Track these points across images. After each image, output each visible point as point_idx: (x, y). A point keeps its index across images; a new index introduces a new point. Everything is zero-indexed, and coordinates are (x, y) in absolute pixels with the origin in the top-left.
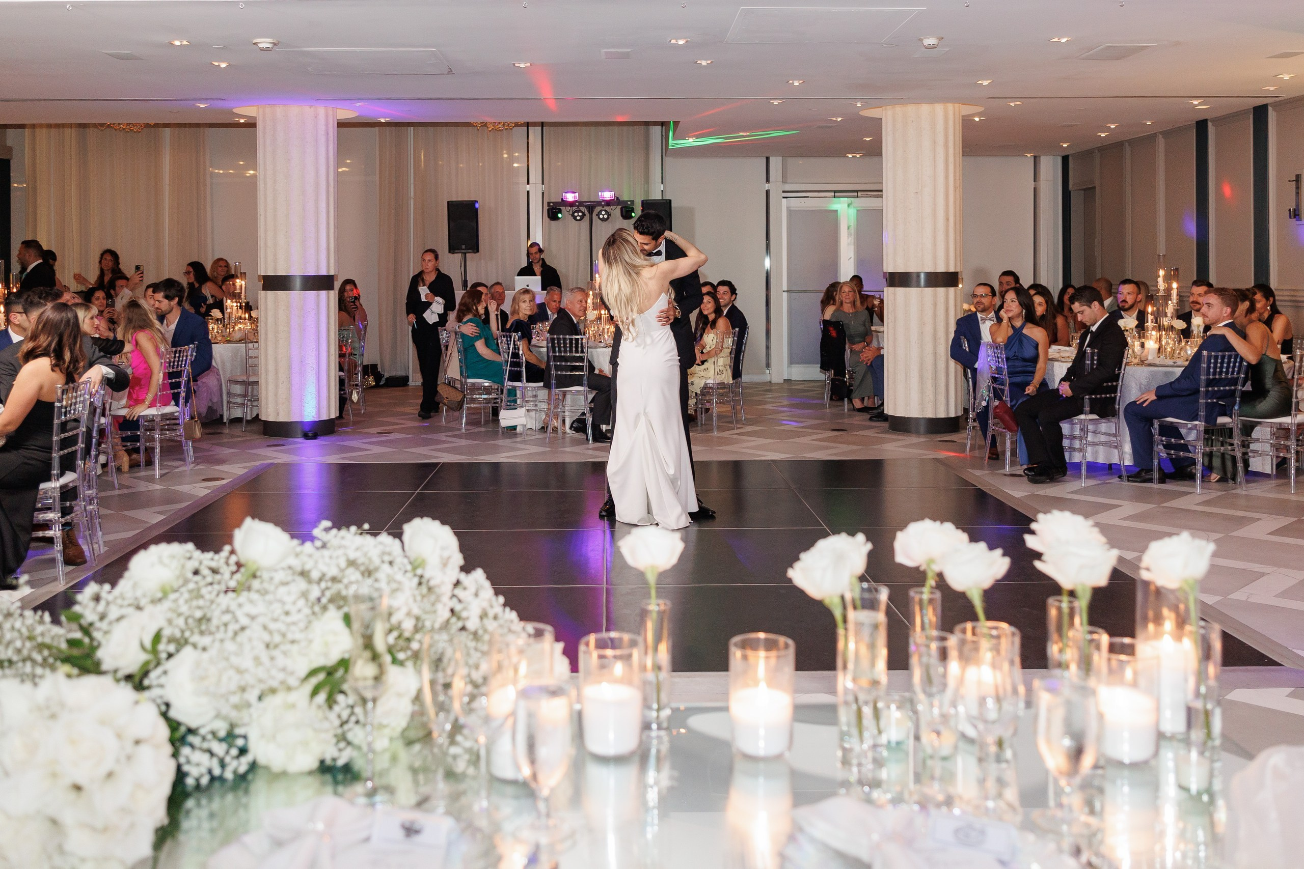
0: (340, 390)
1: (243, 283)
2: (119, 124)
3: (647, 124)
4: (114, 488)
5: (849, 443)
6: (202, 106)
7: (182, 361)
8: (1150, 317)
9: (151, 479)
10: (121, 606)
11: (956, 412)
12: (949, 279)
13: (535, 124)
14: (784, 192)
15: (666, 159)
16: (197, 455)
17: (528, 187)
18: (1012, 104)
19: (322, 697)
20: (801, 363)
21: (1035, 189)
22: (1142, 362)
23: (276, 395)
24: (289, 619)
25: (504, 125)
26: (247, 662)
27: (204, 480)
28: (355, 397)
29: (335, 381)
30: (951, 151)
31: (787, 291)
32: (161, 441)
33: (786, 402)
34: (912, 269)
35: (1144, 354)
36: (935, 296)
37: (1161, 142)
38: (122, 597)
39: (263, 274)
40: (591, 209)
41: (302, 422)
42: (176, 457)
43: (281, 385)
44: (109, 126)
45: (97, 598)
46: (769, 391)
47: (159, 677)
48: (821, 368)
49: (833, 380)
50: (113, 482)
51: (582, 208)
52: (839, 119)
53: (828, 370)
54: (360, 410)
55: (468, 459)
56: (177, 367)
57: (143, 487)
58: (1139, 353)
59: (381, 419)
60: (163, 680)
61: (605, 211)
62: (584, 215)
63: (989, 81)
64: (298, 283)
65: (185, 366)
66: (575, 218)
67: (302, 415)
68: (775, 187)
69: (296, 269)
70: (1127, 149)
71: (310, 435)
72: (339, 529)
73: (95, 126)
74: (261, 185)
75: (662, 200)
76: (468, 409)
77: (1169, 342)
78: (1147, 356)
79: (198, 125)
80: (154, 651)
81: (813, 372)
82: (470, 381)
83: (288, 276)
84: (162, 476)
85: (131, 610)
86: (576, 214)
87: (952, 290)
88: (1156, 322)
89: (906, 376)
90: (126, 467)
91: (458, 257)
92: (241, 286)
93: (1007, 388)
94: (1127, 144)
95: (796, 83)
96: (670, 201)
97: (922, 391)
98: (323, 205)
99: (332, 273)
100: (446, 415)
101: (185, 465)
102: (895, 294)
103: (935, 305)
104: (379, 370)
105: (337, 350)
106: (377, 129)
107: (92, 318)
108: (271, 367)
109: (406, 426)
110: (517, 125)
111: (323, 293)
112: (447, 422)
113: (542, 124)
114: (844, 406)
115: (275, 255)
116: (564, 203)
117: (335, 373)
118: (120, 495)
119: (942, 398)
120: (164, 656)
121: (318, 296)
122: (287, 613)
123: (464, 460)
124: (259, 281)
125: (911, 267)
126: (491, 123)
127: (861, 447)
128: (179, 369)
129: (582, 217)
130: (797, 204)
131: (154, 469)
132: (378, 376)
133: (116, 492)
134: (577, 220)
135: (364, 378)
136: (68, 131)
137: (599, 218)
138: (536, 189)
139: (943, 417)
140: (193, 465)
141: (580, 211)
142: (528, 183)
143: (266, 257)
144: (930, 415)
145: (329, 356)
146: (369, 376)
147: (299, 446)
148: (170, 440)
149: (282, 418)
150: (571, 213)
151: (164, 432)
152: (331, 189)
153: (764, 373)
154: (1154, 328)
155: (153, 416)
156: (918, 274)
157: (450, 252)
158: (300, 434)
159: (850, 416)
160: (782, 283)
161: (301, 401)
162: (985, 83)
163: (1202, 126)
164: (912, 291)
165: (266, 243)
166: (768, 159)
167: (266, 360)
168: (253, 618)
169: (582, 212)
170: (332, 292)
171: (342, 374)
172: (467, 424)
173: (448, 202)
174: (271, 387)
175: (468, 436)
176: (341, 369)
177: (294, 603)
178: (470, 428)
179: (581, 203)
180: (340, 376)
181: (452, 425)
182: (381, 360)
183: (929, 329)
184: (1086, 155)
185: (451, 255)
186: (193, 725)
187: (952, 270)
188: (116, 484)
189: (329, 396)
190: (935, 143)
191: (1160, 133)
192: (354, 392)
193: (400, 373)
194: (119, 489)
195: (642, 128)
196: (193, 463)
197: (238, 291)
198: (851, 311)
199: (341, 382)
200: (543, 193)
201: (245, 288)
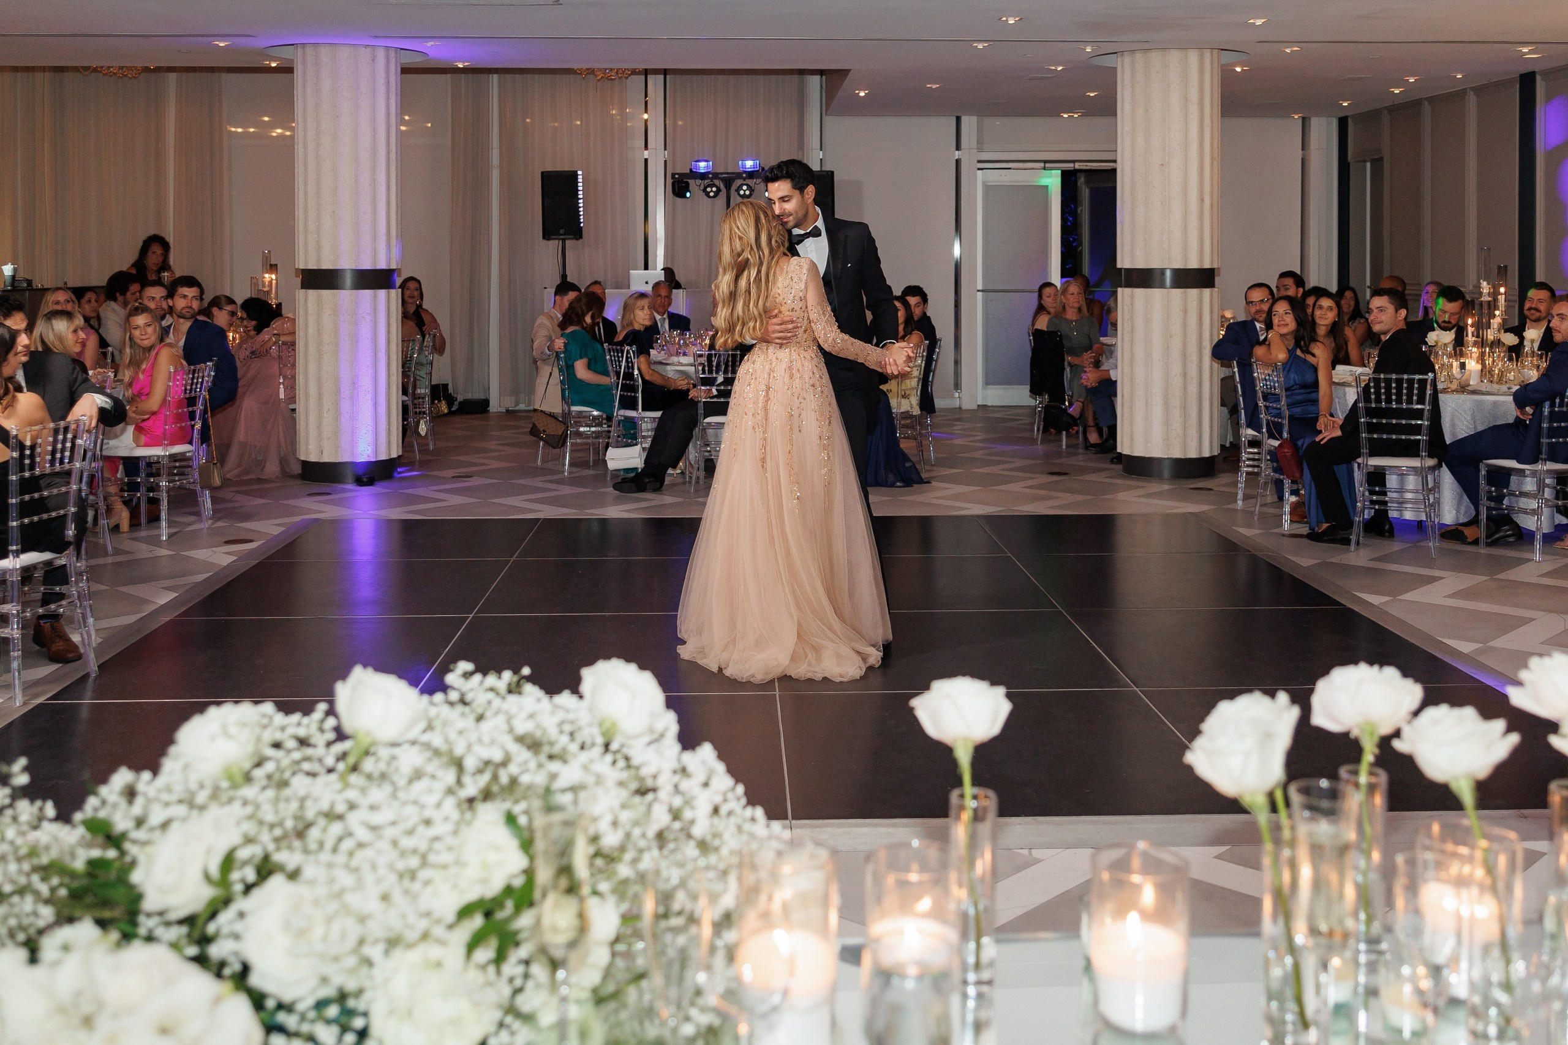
0: (404, 419)
1: (273, 277)
2: (109, 67)
3: (802, 72)
4: (106, 554)
5: (1073, 492)
6: (222, 44)
7: (197, 383)
8: (1470, 330)
9: (156, 541)
10: (167, 804)
11: (1211, 450)
12: (1203, 278)
13: (656, 72)
14: (979, 162)
15: (825, 118)
16: (217, 507)
17: (646, 154)
18: (1288, 51)
19: (485, 954)
20: (1001, 384)
21: (1303, 160)
22: (1463, 388)
23: (319, 426)
24: (432, 832)
25: (617, 73)
26: (372, 905)
27: (228, 542)
28: (423, 429)
29: (397, 409)
30: (1207, 110)
31: (982, 291)
32: (169, 490)
33: (980, 436)
34: (1155, 264)
35: (1464, 377)
36: (1185, 300)
37: (1472, 100)
38: (168, 789)
39: (302, 267)
40: (728, 181)
41: (354, 464)
42: (187, 510)
43: (325, 415)
44: (95, 70)
45: (130, 793)
46: (959, 419)
47: (231, 922)
48: (1031, 391)
49: (1046, 409)
50: (105, 545)
51: (717, 182)
52: (1060, 68)
53: (1040, 394)
54: (428, 445)
55: (574, 514)
56: (190, 392)
57: (143, 550)
58: (1458, 376)
59: (457, 458)
60: (238, 927)
61: (747, 185)
62: (719, 190)
63: (1263, 20)
64: (348, 280)
65: (200, 391)
66: (707, 194)
67: (353, 454)
68: (968, 156)
69: (346, 262)
70: (1427, 110)
71: (365, 480)
72: (485, 674)
73: (76, 69)
74: (299, 150)
75: (821, 171)
76: (572, 445)
77: (1498, 362)
78: (1468, 380)
79: (212, 70)
80: (223, 881)
81: (1019, 396)
82: (575, 408)
83: (337, 270)
84: (170, 536)
85: (181, 810)
86: (709, 189)
87: (1207, 292)
88: (1478, 336)
89: (1147, 404)
90: (125, 525)
91: (554, 245)
92: (271, 282)
93: (1286, 422)
94: (1426, 103)
95: (1011, 21)
96: (832, 173)
97: (1167, 423)
98: (382, 177)
99: (393, 266)
100: (543, 453)
101: (201, 521)
102: (1132, 297)
103: (1185, 311)
104: (451, 391)
105: (400, 367)
106: (449, 76)
107: (75, 331)
108: (313, 391)
109: (490, 467)
110: (634, 72)
111: (382, 293)
112: (543, 462)
113: (665, 72)
114: (1061, 440)
115: (318, 243)
116: (694, 174)
117: (397, 398)
118: (114, 564)
119: (1193, 432)
120: (238, 888)
121: (375, 296)
122: (428, 822)
123: (568, 514)
124: (297, 276)
125: (1154, 263)
126: (600, 70)
127: (1089, 497)
128: (193, 394)
129: (717, 194)
130: (996, 177)
131: (159, 527)
132: (450, 400)
133: (109, 560)
134: (710, 197)
135: (433, 402)
136: (39, 75)
137: (739, 194)
138: (656, 156)
139: (1194, 456)
140: (210, 522)
141: (714, 185)
142: (646, 148)
143: (306, 244)
144: (1177, 454)
145: (389, 376)
146: (440, 401)
147: (348, 495)
148: (181, 488)
149: (327, 458)
150: (702, 187)
151: (172, 478)
152: (393, 155)
153: (953, 397)
154: (1475, 344)
155: (158, 457)
156: (1162, 271)
157: (544, 238)
158: (350, 478)
159: (1069, 455)
160: (976, 279)
161: (352, 436)
162: (1259, 22)
163: (1527, 81)
164: (1156, 294)
165: (306, 227)
166: (958, 119)
167: (307, 381)
168: (374, 828)
169: (716, 186)
170: (393, 292)
171: (406, 398)
172: (570, 465)
173: (542, 173)
174: (312, 417)
175: (573, 481)
176: (405, 392)
177: (439, 805)
178: (575, 469)
179: (716, 175)
180: (403, 401)
181: (550, 465)
182: (453, 378)
183: (1176, 344)
184: (1371, 117)
185: (545, 242)
186: (287, 997)
187: (1207, 266)
188: (110, 548)
189: (389, 429)
190: (1186, 100)
191: (1471, 89)
192: (422, 422)
193: (476, 395)
194: (113, 555)
195: (796, 77)
196: (210, 519)
197: (266, 289)
198: (1074, 318)
199: (405, 408)
200: (665, 161)
201: (277, 284)
